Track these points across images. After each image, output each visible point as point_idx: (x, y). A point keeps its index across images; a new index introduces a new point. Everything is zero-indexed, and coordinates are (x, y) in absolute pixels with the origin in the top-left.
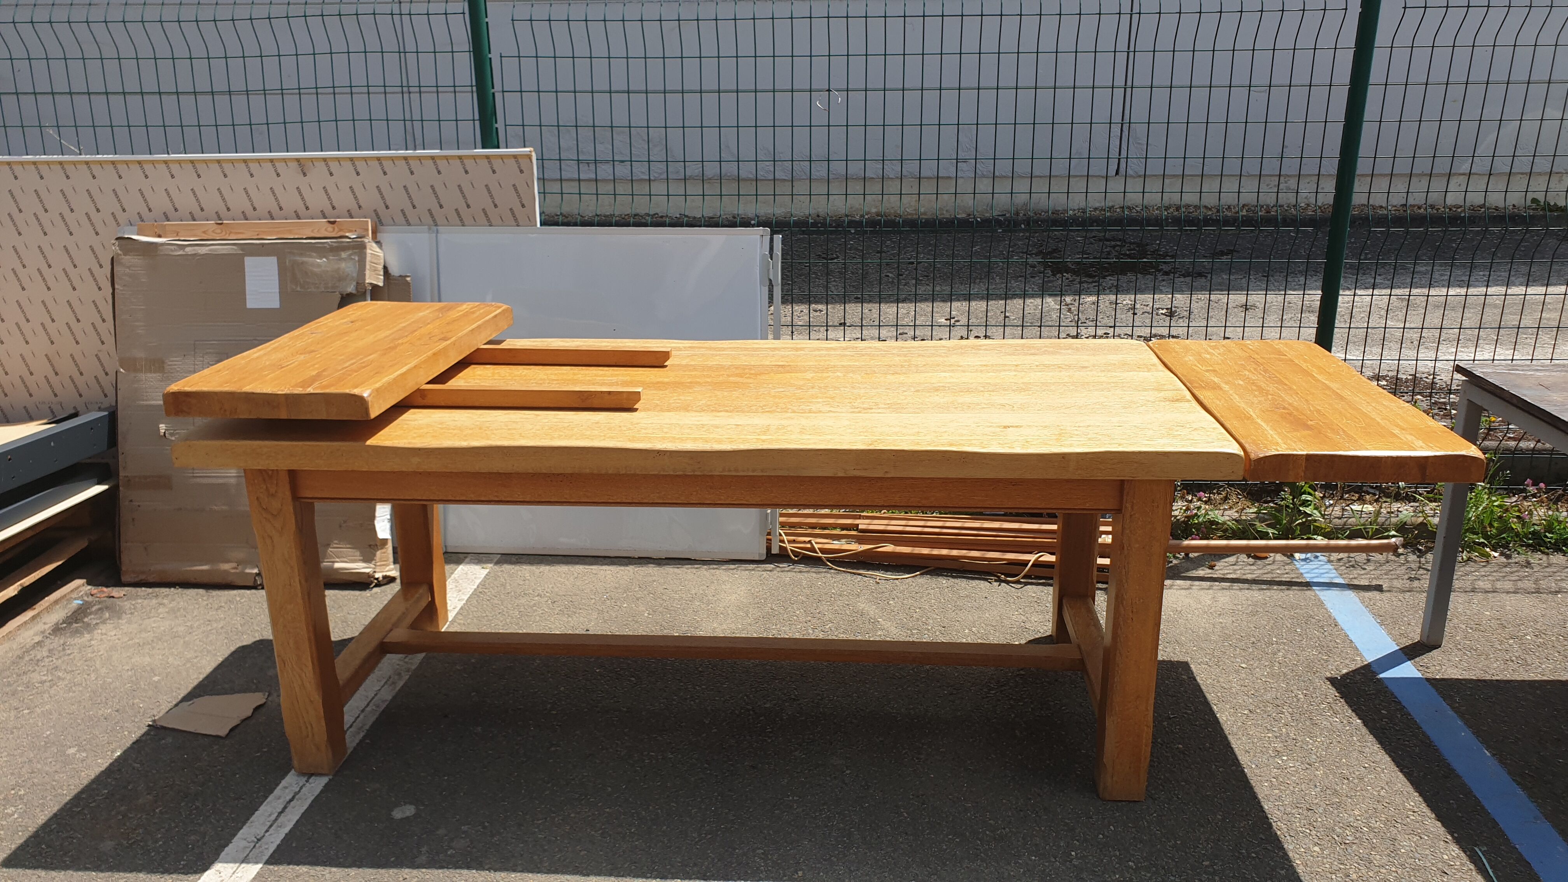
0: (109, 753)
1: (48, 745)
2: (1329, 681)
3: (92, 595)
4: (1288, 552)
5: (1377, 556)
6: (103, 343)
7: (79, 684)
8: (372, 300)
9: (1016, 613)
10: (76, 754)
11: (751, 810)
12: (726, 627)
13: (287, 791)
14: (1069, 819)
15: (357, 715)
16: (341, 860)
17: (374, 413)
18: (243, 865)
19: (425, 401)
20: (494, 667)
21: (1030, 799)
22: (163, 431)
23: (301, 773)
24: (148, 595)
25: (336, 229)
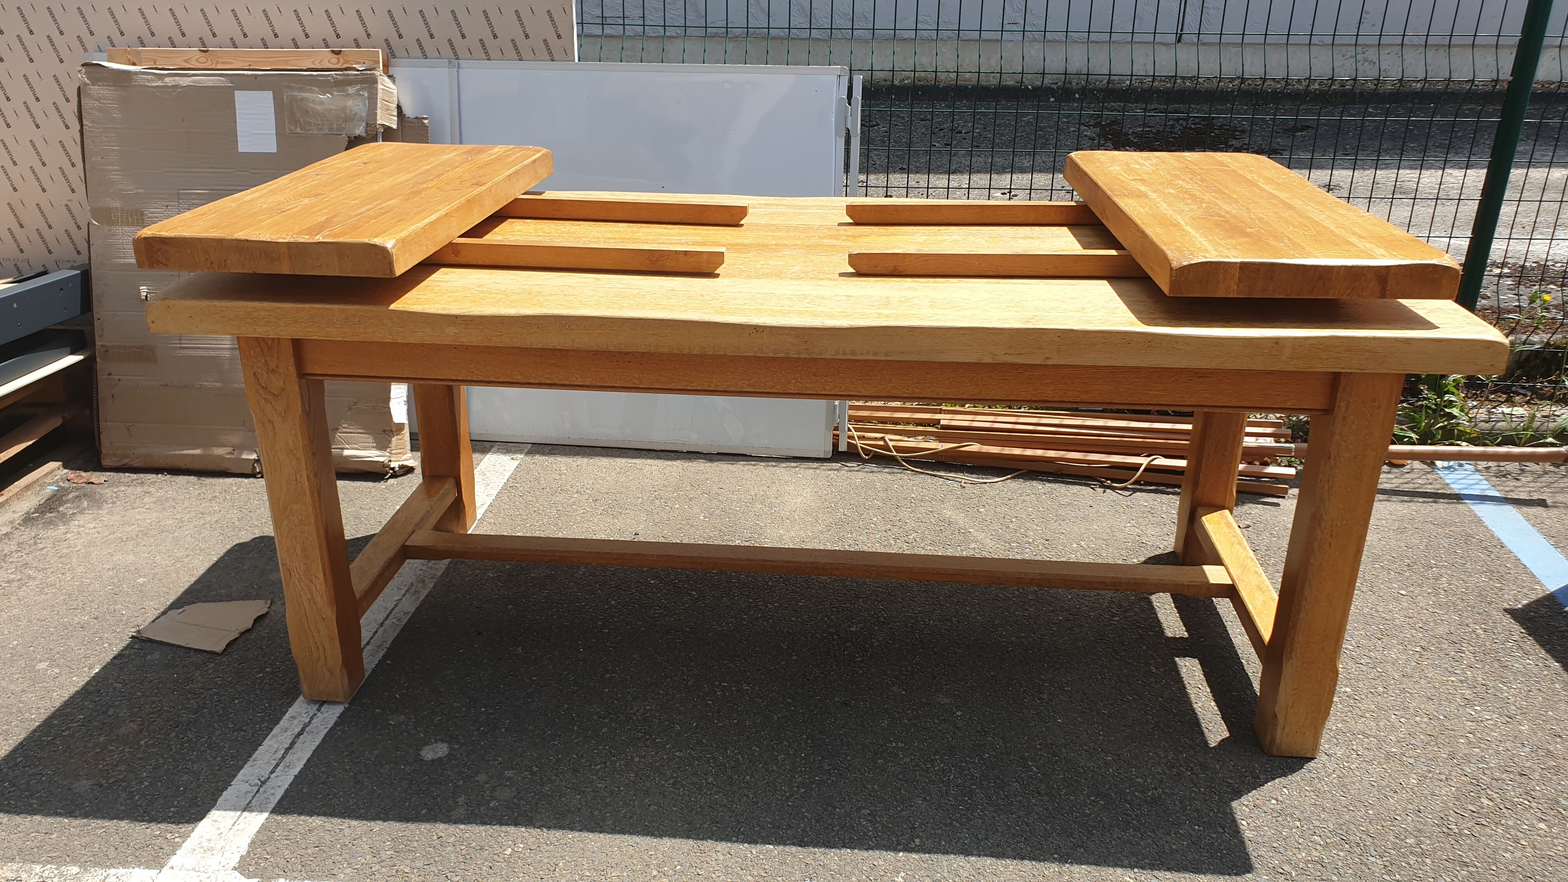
0: (86, 669)
1: (15, 658)
2: (1510, 614)
3: (69, 480)
4: (1429, 460)
5: (1532, 466)
6: (73, 191)
7: (52, 585)
8: (383, 141)
9: (1129, 525)
10: (47, 670)
11: (849, 758)
12: (794, 535)
13: (296, 722)
14: (1231, 778)
15: (374, 630)
16: (362, 811)
17: (400, 269)
18: (246, 814)
19: (457, 258)
20: (532, 575)
21: (1181, 753)
22: (145, 294)
23: (312, 701)
24: (133, 481)
25: (342, 60)
